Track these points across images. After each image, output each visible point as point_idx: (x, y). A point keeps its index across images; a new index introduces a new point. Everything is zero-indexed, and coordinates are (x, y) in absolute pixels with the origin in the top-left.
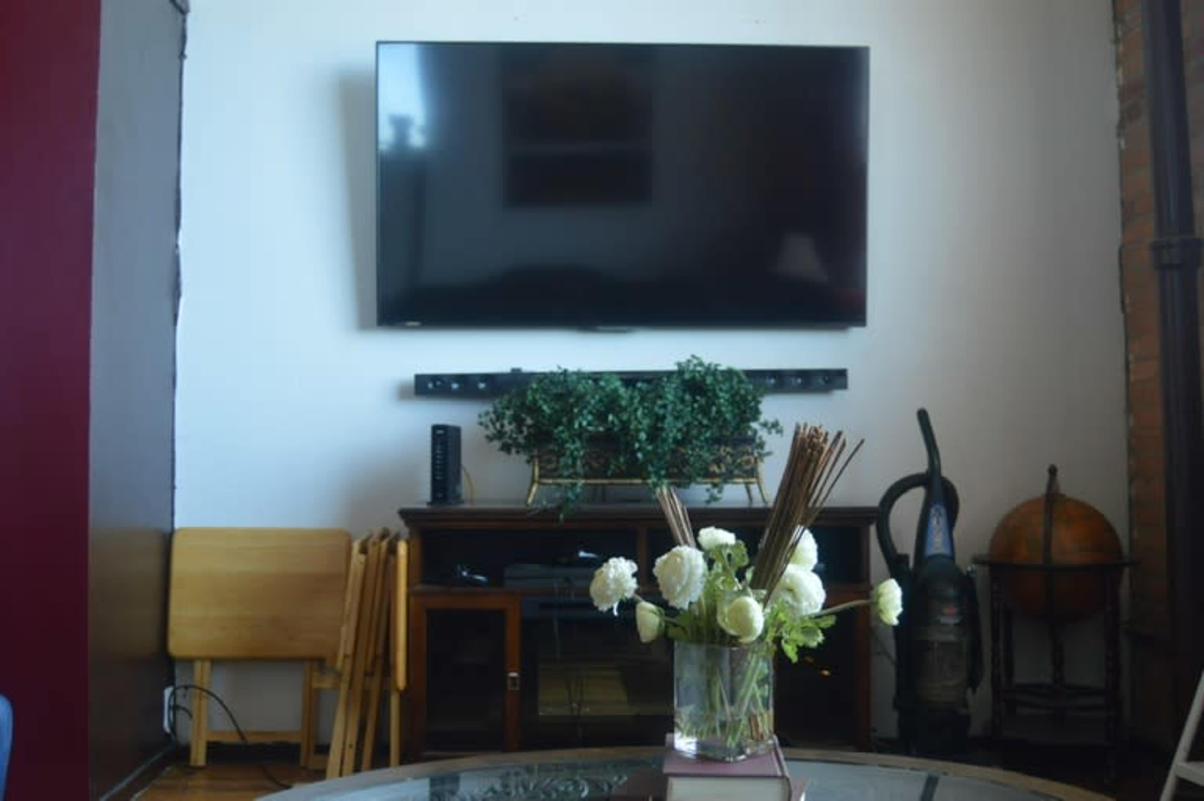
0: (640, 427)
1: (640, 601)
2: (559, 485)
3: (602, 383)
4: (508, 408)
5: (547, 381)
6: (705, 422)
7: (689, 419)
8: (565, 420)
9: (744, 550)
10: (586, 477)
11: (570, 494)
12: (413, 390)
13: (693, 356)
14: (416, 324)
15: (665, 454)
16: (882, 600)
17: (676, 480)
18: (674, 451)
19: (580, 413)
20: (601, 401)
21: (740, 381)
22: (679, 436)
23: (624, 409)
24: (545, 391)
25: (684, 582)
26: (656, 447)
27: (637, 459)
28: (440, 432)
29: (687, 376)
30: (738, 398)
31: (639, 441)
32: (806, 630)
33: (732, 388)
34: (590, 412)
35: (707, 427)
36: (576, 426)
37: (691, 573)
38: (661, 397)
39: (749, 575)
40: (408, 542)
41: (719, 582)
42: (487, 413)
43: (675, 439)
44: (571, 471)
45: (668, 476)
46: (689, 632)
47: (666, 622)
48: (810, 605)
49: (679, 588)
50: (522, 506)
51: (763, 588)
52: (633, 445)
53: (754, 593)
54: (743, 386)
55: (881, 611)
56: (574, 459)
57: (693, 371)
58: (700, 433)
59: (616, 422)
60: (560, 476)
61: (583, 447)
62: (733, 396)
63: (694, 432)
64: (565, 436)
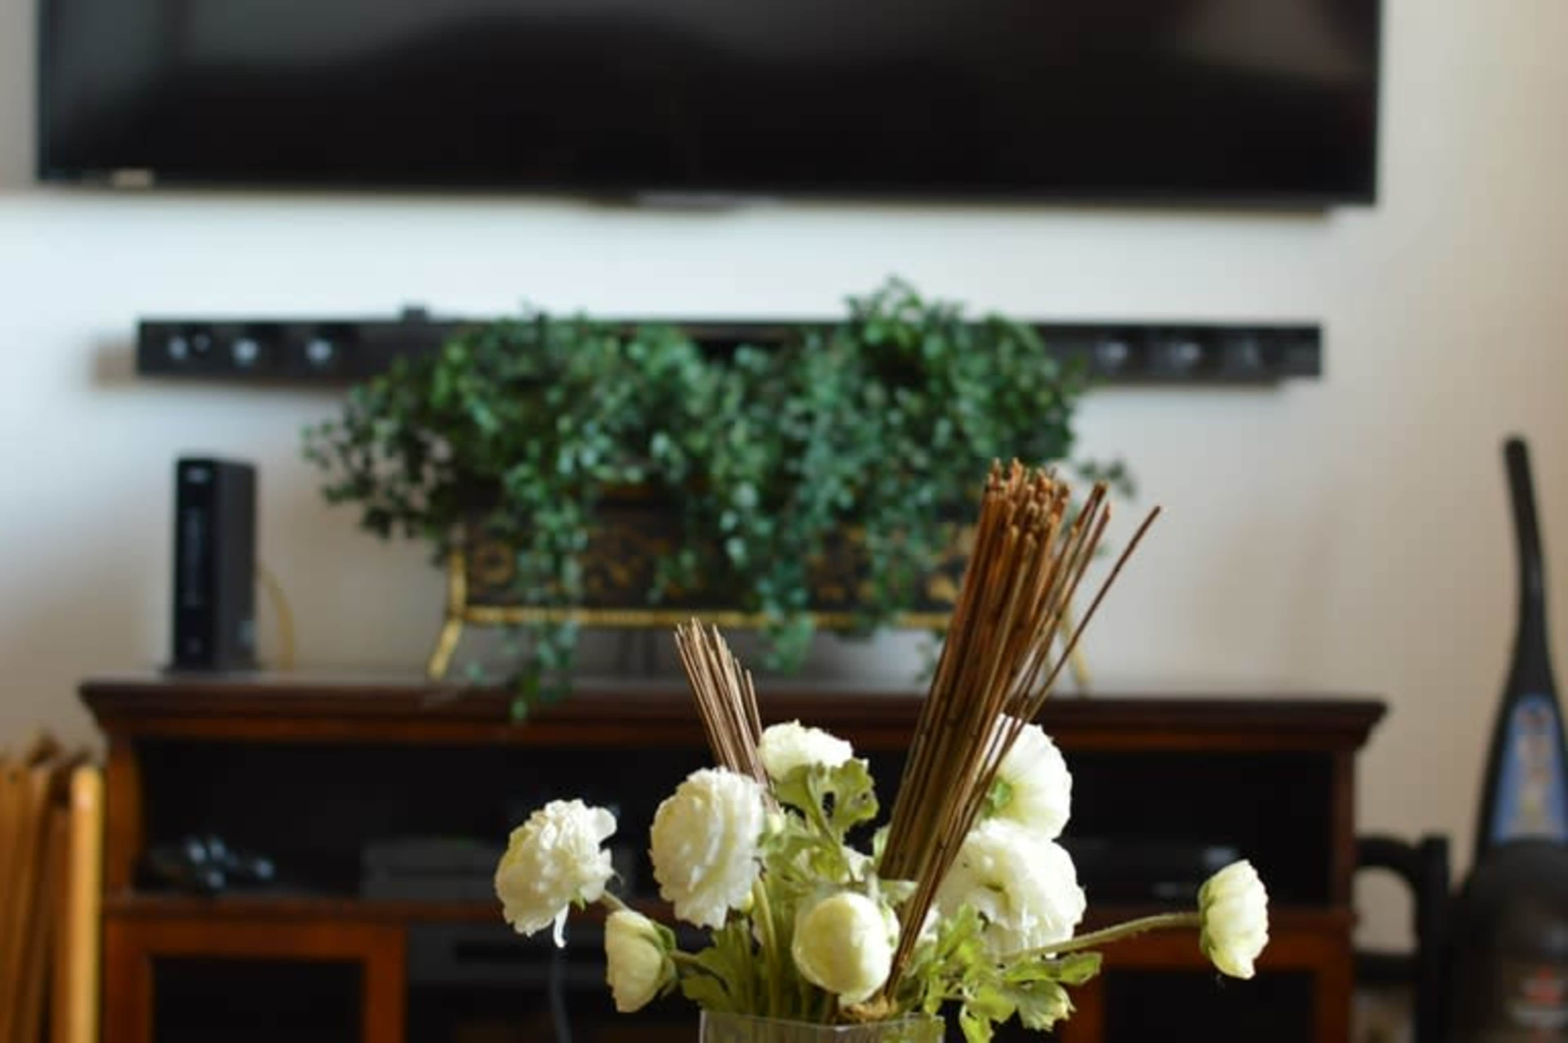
0: (738, 471)
1: (616, 909)
2: (513, 627)
3: (637, 350)
4: (383, 412)
5: (491, 343)
6: (920, 459)
7: (873, 451)
8: (534, 448)
9: (868, 783)
10: (590, 603)
11: (545, 652)
12: (128, 360)
13: (895, 282)
14: (140, 177)
15: (804, 546)
16: (1214, 914)
17: (840, 619)
18: (832, 541)
19: (578, 432)
20: (635, 399)
21: (1021, 350)
22: (846, 499)
23: (694, 423)
24: (485, 370)
25: (710, 859)
26: (778, 530)
27: (725, 560)
28: (197, 476)
29: (873, 335)
30: (1011, 399)
31: (737, 510)
32: (1028, 987)
33: (995, 369)
34: (605, 430)
35: (924, 475)
36: (565, 464)
37: (729, 838)
38: (798, 391)
39: (880, 842)
40: (106, 775)
41: (802, 858)
42: (327, 428)
43: (834, 509)
44: (550, 590)
45: (815, 604)
46: (733, 988)
47: (678, 963)
48: (1042, 924)
49: (696, 874)
50: (414, 681)
51: (911, 878)
52: (717, 518)
53: (882, 890)
54: (1027, 365)
55: (1210, 943)
56: (558, 556)
57: (893, 322)
58: (904, 491)
59: (676, 456)
60: (520, 602)
61: (583, 522)
62: (998, 393)
63: (889, 487)
64: (535, 491)
